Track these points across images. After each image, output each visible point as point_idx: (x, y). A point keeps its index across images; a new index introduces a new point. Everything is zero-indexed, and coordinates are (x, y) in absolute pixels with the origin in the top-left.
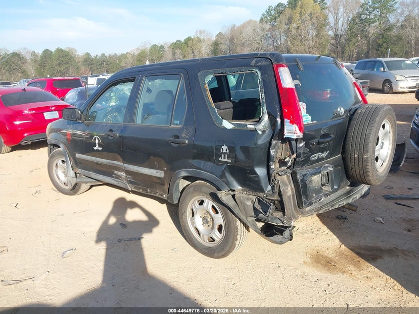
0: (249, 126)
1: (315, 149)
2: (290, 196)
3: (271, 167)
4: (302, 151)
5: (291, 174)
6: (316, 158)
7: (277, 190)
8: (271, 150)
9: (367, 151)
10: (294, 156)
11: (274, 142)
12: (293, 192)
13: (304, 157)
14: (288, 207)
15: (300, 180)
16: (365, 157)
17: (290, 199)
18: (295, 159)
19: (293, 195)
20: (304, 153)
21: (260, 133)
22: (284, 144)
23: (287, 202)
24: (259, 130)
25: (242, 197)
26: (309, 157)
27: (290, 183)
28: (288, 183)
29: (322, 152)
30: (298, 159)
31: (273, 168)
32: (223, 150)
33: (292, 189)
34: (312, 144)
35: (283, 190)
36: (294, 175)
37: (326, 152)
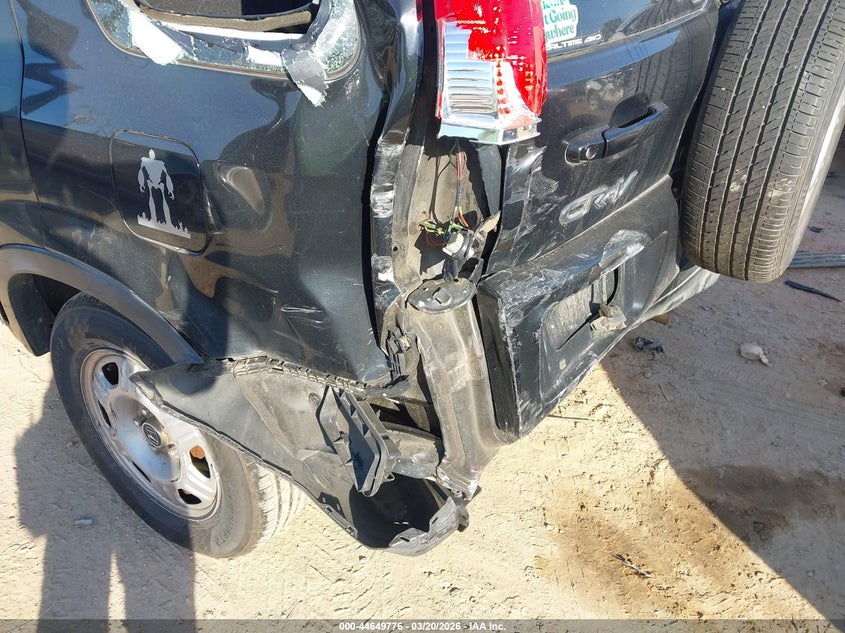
0: (257, 57)
1: (582, 176)
2: (465, 390)
3: (382, 277)
4: (527, 196)
5: (474, 300)
6: (584, 212)
7: (410, 370)
8: (373, 197)
9: (787, 172)
10: (491, 225)
11: (388, 151)
12: (479, 372)
13: (534, 218)
14: (456, 434)
15: (509, 332)
16: (773, 194)
17: (465, 402)
18: (493, 236)
19: (478, 384)
20: (535, 202)
21: (315, 97)
22: (444, 159)
23: (451, 414)
24: (309, 83)
25: (269, 381)
26: (555, 215)
27: (466, 334)
28: (458, 336)
29: (611, 183)
30: (504, 236)
31: (387, 285)
32: (147, 176)
33: (474, 359)
34: (573, 156)
35: (437, 374)
36: (485, 303)
37: (626, 177)
